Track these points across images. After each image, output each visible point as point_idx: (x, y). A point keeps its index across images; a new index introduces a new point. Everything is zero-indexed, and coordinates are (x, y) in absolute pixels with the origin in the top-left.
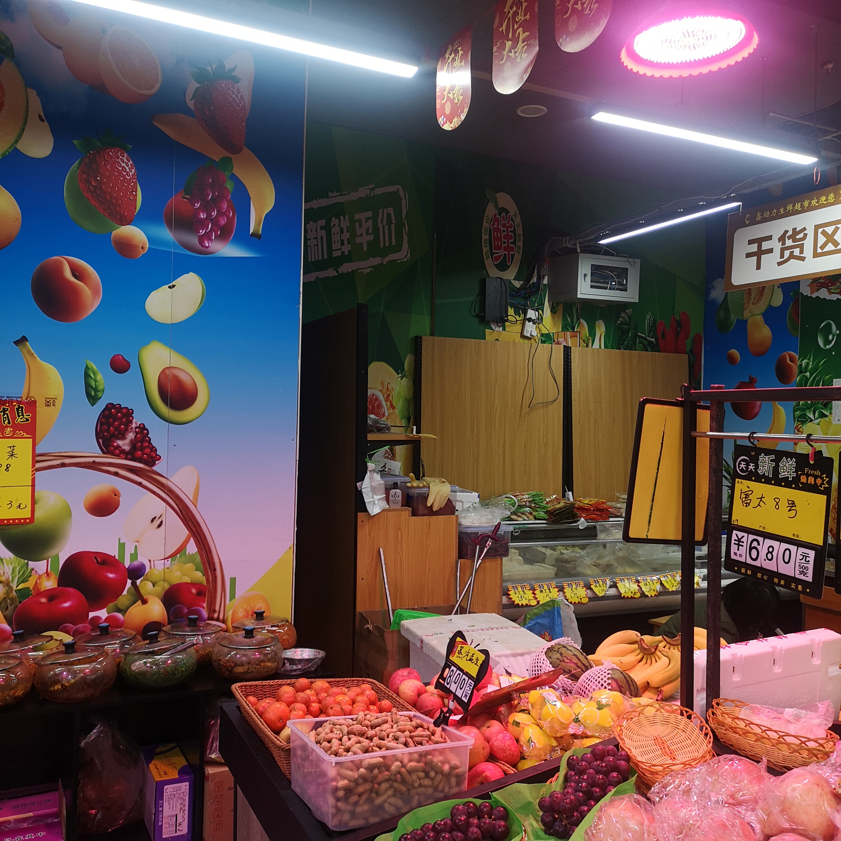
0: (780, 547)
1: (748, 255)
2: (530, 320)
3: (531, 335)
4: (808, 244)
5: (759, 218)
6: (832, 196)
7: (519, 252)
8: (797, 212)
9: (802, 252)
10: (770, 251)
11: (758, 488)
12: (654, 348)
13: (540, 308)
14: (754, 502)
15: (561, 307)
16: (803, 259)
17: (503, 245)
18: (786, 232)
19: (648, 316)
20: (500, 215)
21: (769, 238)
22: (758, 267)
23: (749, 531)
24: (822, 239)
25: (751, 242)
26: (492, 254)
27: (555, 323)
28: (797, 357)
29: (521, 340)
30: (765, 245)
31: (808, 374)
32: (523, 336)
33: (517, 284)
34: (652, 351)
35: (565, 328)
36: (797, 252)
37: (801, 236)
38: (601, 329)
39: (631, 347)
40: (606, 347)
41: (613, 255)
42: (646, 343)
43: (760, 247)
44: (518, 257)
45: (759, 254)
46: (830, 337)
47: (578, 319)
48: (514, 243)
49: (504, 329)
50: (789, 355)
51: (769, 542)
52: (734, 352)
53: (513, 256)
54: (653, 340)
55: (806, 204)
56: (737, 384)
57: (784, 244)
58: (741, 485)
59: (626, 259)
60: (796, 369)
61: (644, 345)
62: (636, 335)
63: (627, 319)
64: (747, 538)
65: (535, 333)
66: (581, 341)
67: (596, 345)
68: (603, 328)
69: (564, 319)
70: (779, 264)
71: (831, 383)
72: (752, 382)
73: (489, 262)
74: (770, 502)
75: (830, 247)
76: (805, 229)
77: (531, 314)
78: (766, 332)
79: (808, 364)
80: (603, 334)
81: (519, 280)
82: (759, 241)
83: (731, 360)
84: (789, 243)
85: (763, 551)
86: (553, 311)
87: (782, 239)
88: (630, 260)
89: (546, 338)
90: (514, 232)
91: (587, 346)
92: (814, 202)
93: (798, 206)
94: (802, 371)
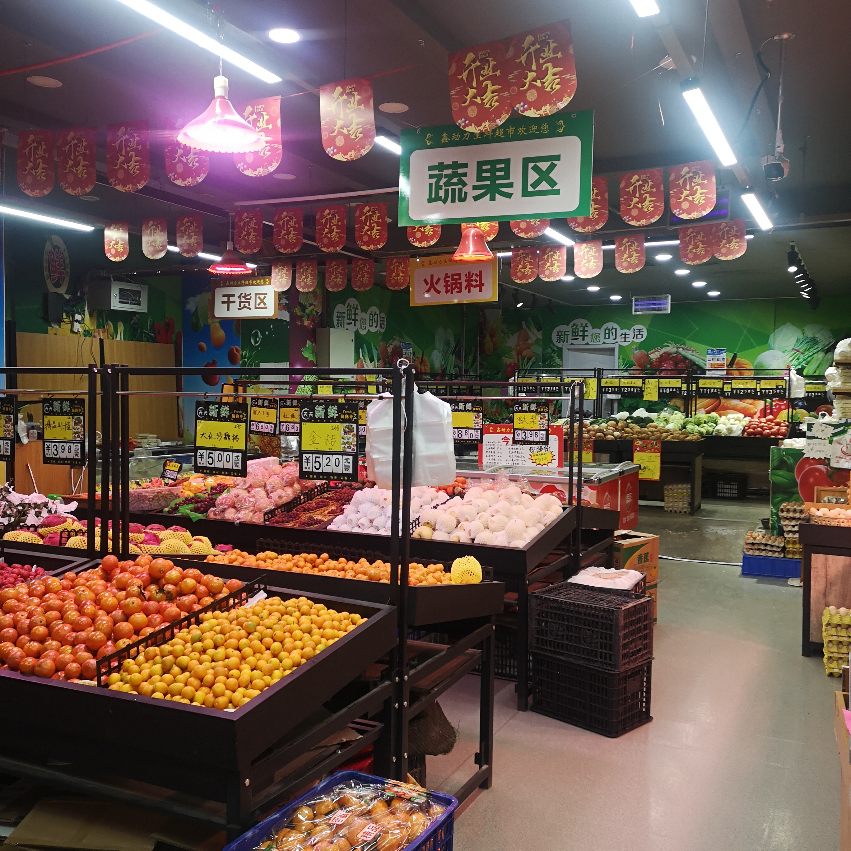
0: (264, 425)
1: (223, 302)
2: (77, 321)
3: (78, 331)
4: (252, 301)
5: (227, 284)
6: (262, 281)
7: (67, 275)
8: (246, 285)
9: (249, 305)
10: (234, 302)
11: (258, 409)
12: (153, 340)
13: (82, 313)
14: (257, 413)
15: (96, 312)
16: (250, 309)
17: (58, 270)
18: (242, 294)
19: (149, 320)
20: (54, 250)
21: (233, 295)
22: (228, 310)
23: (256, 421)
24: (258, 301)
25: (224, 296)
26: (51, 276)
27: (92, 323)
28: (240, 349)
29: (71, 335)
30: (232, 299)
31: (246, 359)
32: (72, 332)
33: (67, 297)
34: (153, 342)
35: (98, 327)
36: (247, 305)
37: (248, 297)
38: (121, 327)
39: (140, 340)
40: (124, 339)
41: (132, 282)
42: (149, 337)
43: (229, 299)
44: (67, 279)
45: (229, 302)
46: (258, 339)
47: (107, 321)
48: (64, 269)
49: (60, 327)
50: (236, 348)
51: (262, 424)
52: (203, 344)
53: (64, 277)
54: (153, 335)
55: (251, 282)
56: (205, 364)
57: (241, 300)
58: (253, 409)
59: (139, 285)
60: (239, 356)
61: (148, 338)
62: (142, 332)
63: (137, 321)
64: (255, 424)
65: (80, 330)
66: (109, 335)
67: (118, 338)
68: (122, 327)
69: (98, 320)
70: (239, 309)
71: (259, 366)
72: (214, 363)
73: (48, 282)
74: (261, 412)
75: (262, 305)
76: (250, 294)
77: (78, 317)
78: (221, 333)
79: (246, 354)
80: (122, 331)
81: (68, 294)
82: (229, 296)
83: (201, 349)
84: (243, 300)
85: (260, 426)
86: (91, 315)
87: (240, 297)
88: (142, 286)
89: (87, 333)
90: (64, 262)
91: (113, 339)
92: (254, 282)
93: (247, 282)
94: (243, 357)
